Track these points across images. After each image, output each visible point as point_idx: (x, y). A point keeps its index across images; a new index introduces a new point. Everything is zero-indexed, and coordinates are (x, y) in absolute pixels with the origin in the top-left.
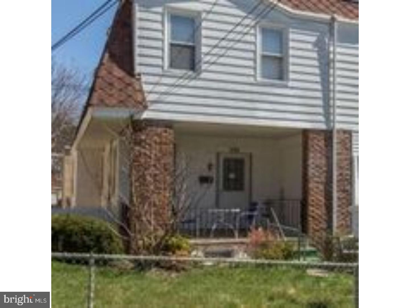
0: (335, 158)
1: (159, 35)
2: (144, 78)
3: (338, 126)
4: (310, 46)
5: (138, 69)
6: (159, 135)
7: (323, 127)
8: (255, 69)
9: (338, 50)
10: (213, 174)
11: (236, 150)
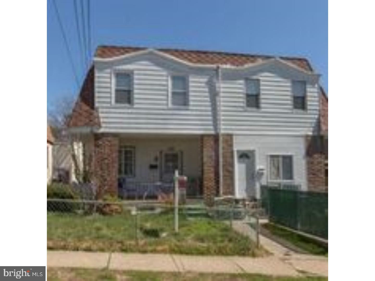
0: (221, 151)
1: (108, 85)
2: (100, 110)
3: (222, 132)
4: (203, 85)
5: (97, 105)
6: (109, 141)
7: (213, 132)
8: (167, 100)
9: (222, 85)
10: (158, 163)
11: (172, 149)
